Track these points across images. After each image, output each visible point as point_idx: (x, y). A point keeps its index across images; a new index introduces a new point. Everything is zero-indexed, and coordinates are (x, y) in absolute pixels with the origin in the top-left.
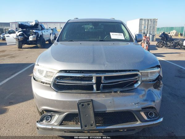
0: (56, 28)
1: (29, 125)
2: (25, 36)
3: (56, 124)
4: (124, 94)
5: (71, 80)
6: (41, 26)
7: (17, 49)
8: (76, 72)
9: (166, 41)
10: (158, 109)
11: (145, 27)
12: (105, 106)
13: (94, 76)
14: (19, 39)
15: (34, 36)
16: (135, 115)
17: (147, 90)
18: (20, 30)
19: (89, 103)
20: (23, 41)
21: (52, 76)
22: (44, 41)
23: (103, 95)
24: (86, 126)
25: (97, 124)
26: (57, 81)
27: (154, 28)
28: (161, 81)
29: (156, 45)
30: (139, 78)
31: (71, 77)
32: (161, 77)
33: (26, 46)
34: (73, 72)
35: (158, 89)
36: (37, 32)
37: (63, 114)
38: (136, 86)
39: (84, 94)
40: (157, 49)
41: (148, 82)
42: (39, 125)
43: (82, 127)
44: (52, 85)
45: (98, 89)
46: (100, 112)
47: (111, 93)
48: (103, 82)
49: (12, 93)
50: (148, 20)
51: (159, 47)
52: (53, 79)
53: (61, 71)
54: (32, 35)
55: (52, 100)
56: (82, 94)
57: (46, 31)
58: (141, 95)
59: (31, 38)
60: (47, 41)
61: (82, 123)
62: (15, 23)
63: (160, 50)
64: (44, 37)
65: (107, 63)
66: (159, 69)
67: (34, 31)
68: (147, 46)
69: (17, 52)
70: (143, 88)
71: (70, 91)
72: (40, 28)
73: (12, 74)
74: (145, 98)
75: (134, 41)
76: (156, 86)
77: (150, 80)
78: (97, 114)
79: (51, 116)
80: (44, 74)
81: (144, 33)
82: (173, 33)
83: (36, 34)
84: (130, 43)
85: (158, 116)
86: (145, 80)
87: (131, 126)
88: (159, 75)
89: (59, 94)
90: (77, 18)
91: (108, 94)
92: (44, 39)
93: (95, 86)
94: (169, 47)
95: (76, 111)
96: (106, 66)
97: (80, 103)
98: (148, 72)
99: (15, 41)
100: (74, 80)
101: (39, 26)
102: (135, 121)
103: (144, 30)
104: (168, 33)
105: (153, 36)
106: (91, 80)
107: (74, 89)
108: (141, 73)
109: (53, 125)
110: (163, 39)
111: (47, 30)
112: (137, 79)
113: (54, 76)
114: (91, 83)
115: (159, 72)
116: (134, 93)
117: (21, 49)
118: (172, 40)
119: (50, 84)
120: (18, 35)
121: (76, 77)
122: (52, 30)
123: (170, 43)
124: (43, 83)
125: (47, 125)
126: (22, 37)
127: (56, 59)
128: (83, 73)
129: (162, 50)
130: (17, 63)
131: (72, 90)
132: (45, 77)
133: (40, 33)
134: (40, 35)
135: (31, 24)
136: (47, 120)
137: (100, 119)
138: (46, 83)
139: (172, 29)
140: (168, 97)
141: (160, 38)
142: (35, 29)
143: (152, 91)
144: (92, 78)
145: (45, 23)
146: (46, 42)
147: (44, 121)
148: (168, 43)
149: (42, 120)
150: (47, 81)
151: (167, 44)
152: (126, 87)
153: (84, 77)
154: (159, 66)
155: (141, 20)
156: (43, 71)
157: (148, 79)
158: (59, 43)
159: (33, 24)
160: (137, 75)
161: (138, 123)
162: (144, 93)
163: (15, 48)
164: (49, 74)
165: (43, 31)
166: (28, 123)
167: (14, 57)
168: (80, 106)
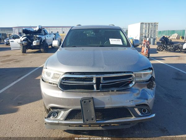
0: (58, 32)
1: (37, 122)
2: (29, 41)
3: (62, 119)
4: (120, 92)
5: (75, 81)
6: (44, 31)
7: (21, 53)
8: (79, 74)
9: (166, 45)
10: (151, 107)
11: (146, 31)
12: (103, 103)
13: (95, 77)
14: (23, 44)
15: (38, 41)
16: (130, 111)
17: (141, 90)
18: (25, 35)
19: (90, 100)
20: (27, 46)
21: (59, 78)
22: (47, 45)
23: (102, 94)
24: (87, 121)
25: (97, 119)
26: (63, 81)
27: (155, 31)
28: (154, 82)
29: (156, 48)
30: (133, 79)
31: (75, 78)
32: (154, 78)
33: (29, 50)
34: (77, 74)
35: (151, 89)
36: (41, 37)
37: (68, 110)
38: (131, 85)
39: (86, 93)
40: (157, 53)
41: (142, 82)
42: (47, 120)
43: (84, 121)
44: (59, 85)
45: (98, 88)
46: (100, 108)
47: (109, 92)
48: (102, 82)
49: (20, 95)
50: (149, 24)
51: (159, 51)
52: (60, 80)
53: (66, 73)
54: (36, 40)
55: (58, 98)
56: (84, 93)
57: (48, 35)
58: (135, 94)
59: (35, 43)
60: (50, 45)
61: (84, 117)
62: (17, 28)
63: (160, 54)
64: (47, 42)
65: (105, 66)
66: (151, 71)
67: (38, 36)
68: (147, 50)
69: (22, 56)
70: (137, 88)
71: (74, 90)
72: (43, 33)
73: (19, 78)
74: (139, 96)
75: (131, 46)
76: (150, 86)
77: (144, 80)
78: (97, 110)
79: (57, 113)
80: (52, 75)
81: (145, 37)
82: (174, 37)
83: (39, 39)
84: (127, 48)
85: (150, 112)
86: (139, 81)
87: (126, 121)
88: (152, 76)
89: (64, 93)
90: (79, 25)
91: (106, 93)
92: (47, 44)
93: (95, 86)
94: (170, 50)
95: (79, 107)
96: (104, 68)
97: (83, 100)
98: (141, 74)
99: (19, 45)
100: (77, 81)
101: (42, 31)
102: (130, 117)
103: (145, 33)
104: (168, 37)
105: (154, 39)
106: (92, 81)
107: (78, 89)
108: (135, 74)
109: (59, 120)
110: (163, 42)
111: (50, 35)
112: (131, 79)
113: (60, 78)
114: (92, 83)
115: (152, 74)
116: (129, 92)
117: (25, 54)
118: (172, 43)
119: (57, 84)
120: (22, 40)
121: (79, 78)
122: (55, 34)
123: (170, 46)
124: (51, 83)
125: (54, 120)
126: (26, 42)
127: (62, 63)
128: (85, 74)
129: (163, 54)
130: (22, 67)
131: (76, 90)
132: (52, 78)
133: (43, 38)
134: (43, 40)
135: (35, 29)
136: (54, 116)
137: (100, 114)
138: (54, 84)
139: (173, 32)
140: (164, 97)
141: (161, 42)
142: (39, 35)
143: (146, 91)
144: (92, 78)
145: (47, 27)
146: (49, 47)
147: (51, 117)
148: (168, 46)
149: (49, 116)
150: (54, 82)
151: (167, 48)
152: (122, 87)
153: (86, 78)
154: (152, 68)
155: (142, 24)
156: (50, 73)
157: (141, 80)
158: (64, 49)
159: (37, 29)
160: (131, 76)
161: (133, 118)
162: (138, 92)
163: (19, 53)
164: (56, 76)
165: (46, 36)
166: (37, 121)
167: (18, 61)
168: (83, 102)
